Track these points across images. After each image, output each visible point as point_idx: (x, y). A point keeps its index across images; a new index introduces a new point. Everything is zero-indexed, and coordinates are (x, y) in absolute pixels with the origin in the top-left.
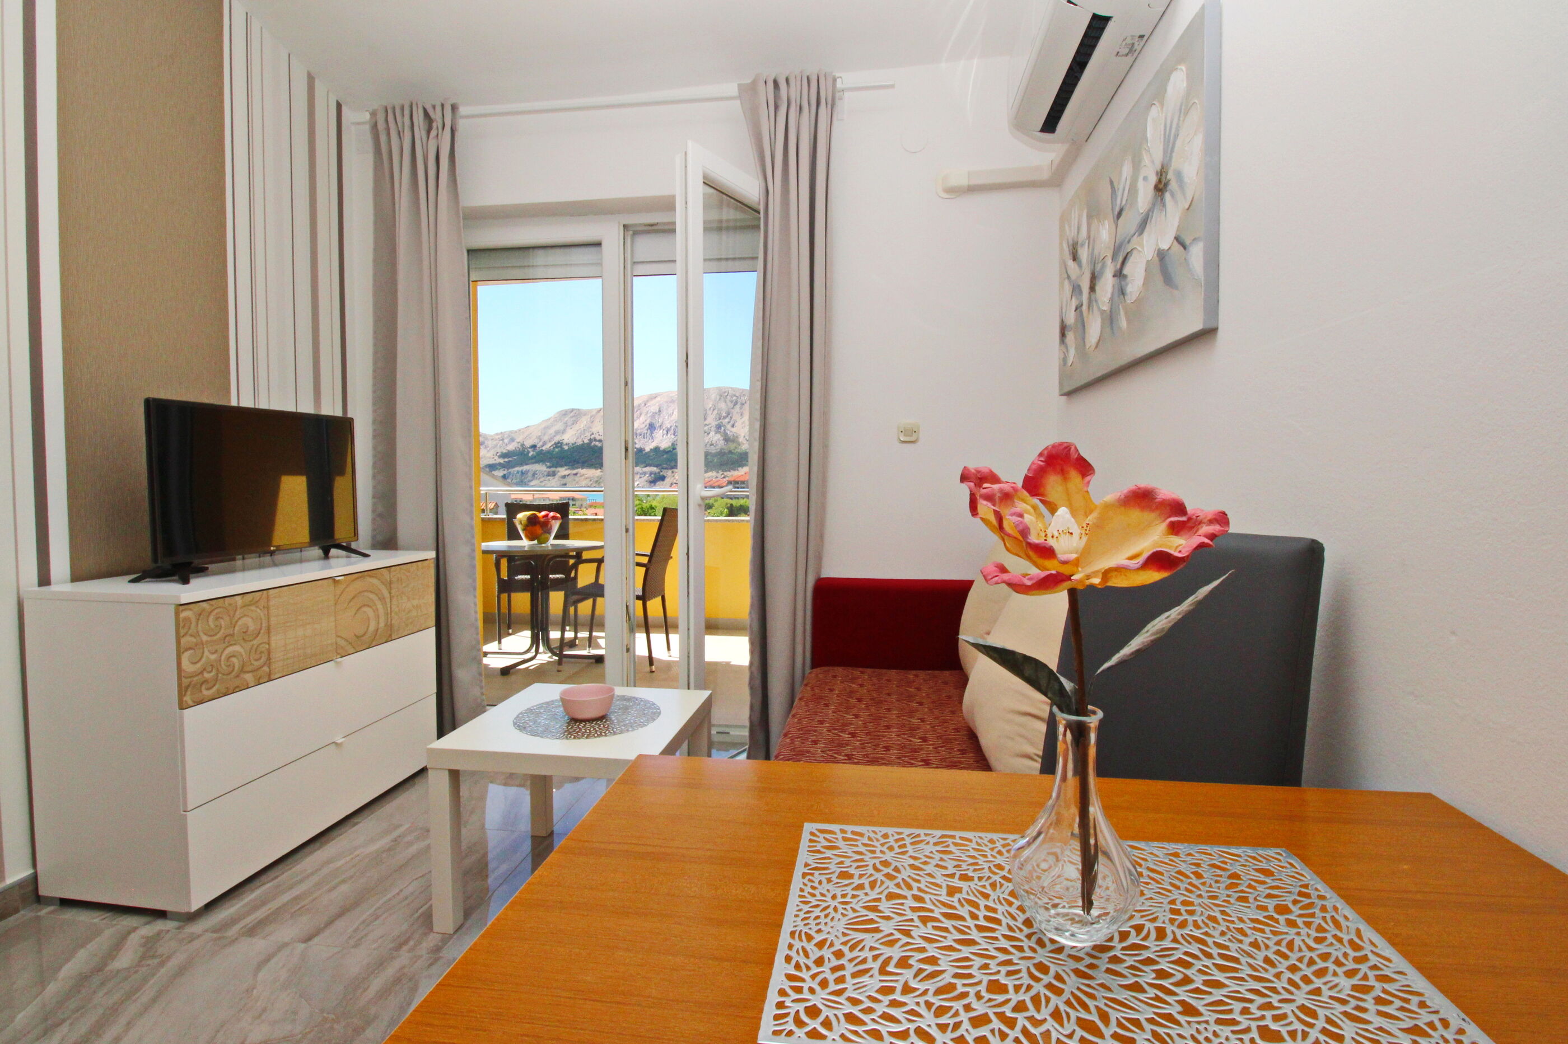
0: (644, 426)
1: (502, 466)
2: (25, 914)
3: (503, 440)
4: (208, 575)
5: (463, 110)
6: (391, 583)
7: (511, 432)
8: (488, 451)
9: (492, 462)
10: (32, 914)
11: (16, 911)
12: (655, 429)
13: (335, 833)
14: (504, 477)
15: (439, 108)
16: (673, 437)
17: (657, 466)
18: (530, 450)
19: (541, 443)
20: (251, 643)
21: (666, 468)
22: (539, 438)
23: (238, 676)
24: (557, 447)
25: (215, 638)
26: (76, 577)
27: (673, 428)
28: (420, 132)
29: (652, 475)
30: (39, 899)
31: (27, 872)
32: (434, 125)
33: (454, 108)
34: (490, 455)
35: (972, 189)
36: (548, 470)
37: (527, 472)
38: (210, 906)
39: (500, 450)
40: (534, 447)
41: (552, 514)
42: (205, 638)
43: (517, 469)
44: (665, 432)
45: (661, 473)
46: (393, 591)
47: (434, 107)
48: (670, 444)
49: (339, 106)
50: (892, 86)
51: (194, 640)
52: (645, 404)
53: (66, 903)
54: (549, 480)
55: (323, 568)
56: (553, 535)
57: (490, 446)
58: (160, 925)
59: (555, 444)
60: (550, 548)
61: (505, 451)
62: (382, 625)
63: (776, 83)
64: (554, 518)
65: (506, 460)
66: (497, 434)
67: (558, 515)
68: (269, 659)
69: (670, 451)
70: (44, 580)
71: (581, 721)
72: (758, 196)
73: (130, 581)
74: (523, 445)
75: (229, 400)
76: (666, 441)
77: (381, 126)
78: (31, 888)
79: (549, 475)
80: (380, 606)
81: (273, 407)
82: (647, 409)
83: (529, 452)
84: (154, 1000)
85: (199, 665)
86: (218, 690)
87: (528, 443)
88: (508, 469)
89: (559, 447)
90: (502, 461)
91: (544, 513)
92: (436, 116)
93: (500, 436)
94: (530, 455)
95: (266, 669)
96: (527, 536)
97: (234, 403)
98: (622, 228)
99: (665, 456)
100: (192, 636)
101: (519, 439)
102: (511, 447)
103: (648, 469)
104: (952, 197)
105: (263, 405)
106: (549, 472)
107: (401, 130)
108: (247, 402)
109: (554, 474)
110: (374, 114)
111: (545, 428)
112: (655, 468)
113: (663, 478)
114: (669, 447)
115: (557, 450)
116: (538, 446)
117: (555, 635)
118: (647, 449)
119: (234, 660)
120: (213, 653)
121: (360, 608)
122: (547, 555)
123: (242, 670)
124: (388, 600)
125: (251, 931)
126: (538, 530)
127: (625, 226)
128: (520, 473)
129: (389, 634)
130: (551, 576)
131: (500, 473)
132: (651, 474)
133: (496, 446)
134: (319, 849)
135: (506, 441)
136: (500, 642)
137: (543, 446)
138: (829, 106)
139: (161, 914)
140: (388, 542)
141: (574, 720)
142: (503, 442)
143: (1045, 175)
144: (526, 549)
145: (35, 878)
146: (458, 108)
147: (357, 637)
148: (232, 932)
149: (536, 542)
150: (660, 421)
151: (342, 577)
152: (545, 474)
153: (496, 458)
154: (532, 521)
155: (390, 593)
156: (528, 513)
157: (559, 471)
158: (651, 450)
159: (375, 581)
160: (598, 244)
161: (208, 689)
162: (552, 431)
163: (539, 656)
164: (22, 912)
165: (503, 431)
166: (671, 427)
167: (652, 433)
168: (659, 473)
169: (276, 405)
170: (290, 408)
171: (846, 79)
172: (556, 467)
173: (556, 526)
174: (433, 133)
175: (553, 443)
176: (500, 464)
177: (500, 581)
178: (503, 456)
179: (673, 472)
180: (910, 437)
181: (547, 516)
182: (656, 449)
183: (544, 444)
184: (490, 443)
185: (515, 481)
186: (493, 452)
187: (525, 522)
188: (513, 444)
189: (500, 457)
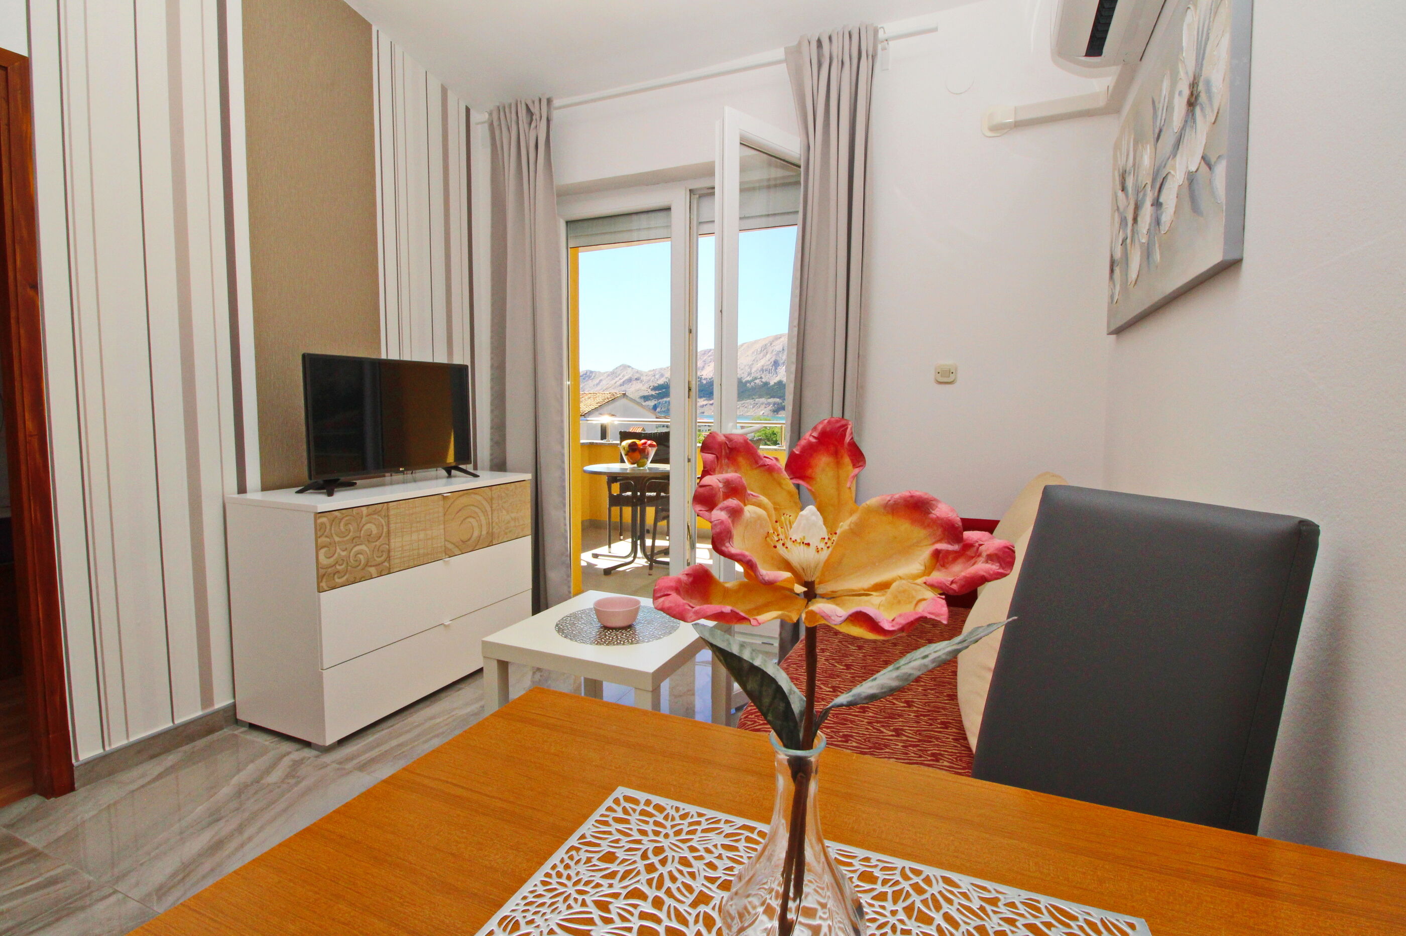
0: (770, 362)
2: (227, 731)
3: (654, 376)
4: (356, 489)
5: (556, 103)
6: (492, 499)
7: (661, 369)
8: (643, 385)
9: (646, 394)
10: (231, 732)
11: (221, 728)
13: (443, 695)
14: (655, 408)
15: (537, 103)
20: (375, 544)
23: (363, 569)
25: (347, 538)
26: (265, 488)
28: (523, 125)
30: (237, 722)
31: (229, 701)
32: (534, 117)
33: (549, 101)
34: (644, 388)
35: (1019, 125)
38: (342, 742)
39: (652, 384)
41: (649, 442)
42: (337, 539)
43: (665, 400)
46: (494, 506)
47: (533, 102)
49: (468, 110)
50: (935, 30)
51: (328, 540)
52: (771, 344)
53: (253, 727)
55: (446, 485)
56: (650, 460)
58: (307, 753)
60: (648, 471)
61: (656, 385)
62: (484, 533)
63: (819, 43)
64: (651, 445)
65: (657, 392)
66: (650, 371)
67: (654, 443)
68: (389, 557)
70: (242, 489)
71: (612, 629)
72: (799, 153)
73: (298, 492)
75: (380, 353)
77: (496, 124)
78: (231, 713)
80: (483, 518)
81: (414, 359)
84: (285, 810)
85: (332, 559)
86: (347, 579)
88: (658, 400)
90: (653, 393)
91: (643, 441)
92: (535, 110)
93: (652, 373)
95: (386, 564)
96: (629, 461)
97: (384, 356)
98: (688, 192)
100: (327, 537)
102: (661, 382)
103: (772, 400)
104: (998, 135)
105: (406, 357)
107: (509, 125)
108: (394, 356)
110: (491, 114)
112: (778, 399)
113: (784, 408)
117: (649, 542)
118: (772, 383)
119: (361, 557)
120: (344, 551)
121: (465, 519)
122: (645, 477)
123: (367, 565)
124: (490, 513)
125: (362, 768)
126: (637, 455)
127: (690, 191)
129: (490, 540)
130: (647, 494)
131: (651, 403)
132: (774, 404)
134: (428, 706)
135: (657, 376)
136: (610, 547)
138: (870, 57)
139: (307, 744)
140: (499, 465)
141: (606, 628)
142: (655, 378)
143: (1101, 103)
144: (628, 472)
145: (234, 706)
146: (552, 101)
147: (463, 542)
148: (349, 766)
149: (635, 465)
151: (449, 494)
153: (649, 390)
154: (633, 448)
155: (491, 507)
156: (629, 441)
158: (775, 383)
159: (478, 497)
160: (668, 209)
161: (339, 578)
163: (637, 560)
164: (225, 730)
167: (776, 369)
168: (781, 403)
169: (418, 357)
170: (429, 359)
171: (888, 29)
173: (652, 452)
174: (533, 125)
176: (652, 396)
177: (611, 496)
178: (655, 389)
180: (946, 378)
181: (645, 443)
184: (644, 378)
185: (663, 409)
186: (647, 386)
187: (627, 448)
188: (662, 379)
189: (652, 390)
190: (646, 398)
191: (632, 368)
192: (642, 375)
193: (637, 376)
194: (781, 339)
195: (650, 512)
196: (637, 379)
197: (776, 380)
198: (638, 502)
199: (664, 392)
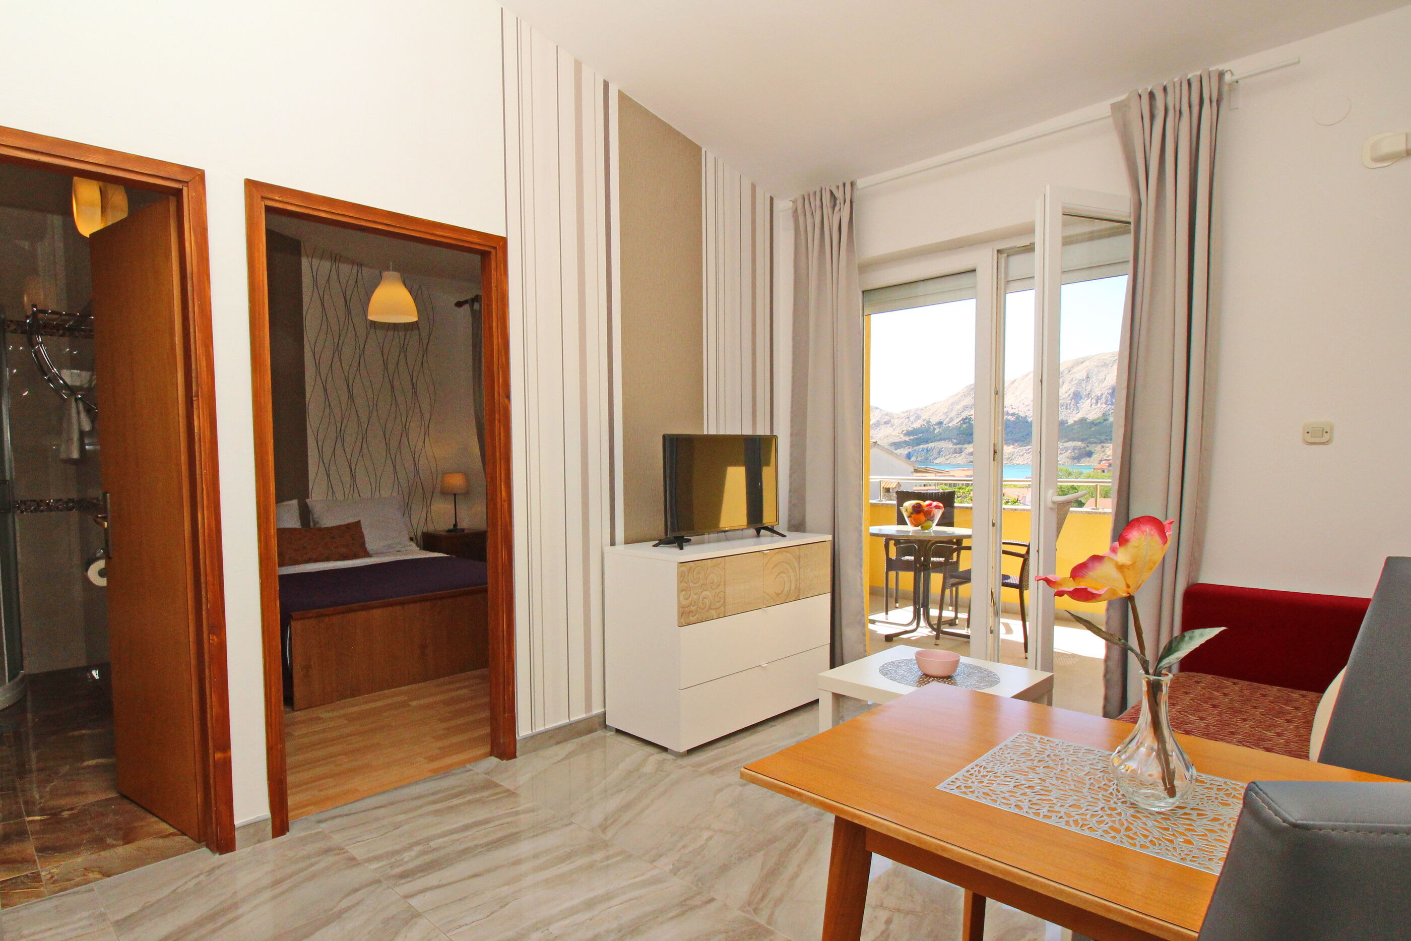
0: (1067, 395)
1: (906, 444)
3: (908, 418)
6: (799, 557)
7: (917, 410)
8: (894, 430)
9: (897, 440)
12: (1081, 398)
14: (909, 456)
16: (1104, 406)
17: (1082, 441)
18: (936, 427)
19: (947, 420)
20: (715, 591)
21: (1095, 443)
22: (946, 414)
23: (707, 611)
24: (964, 423)
25: (698, 584)
26: (627, 542)
27: (1104, 396)
29: (1076, 451)
31: (601, 710)
34: (896, 433)
36: (955, 447)
37: (933, 449)
39: (905, 429)
40: (940, 423)
41: (935, 503)
42: (691, 585)
43: (921, 446)
44: (1094, 401)
45: (1088, 449)
48: (1100, 415)
51: (686, 585)
52: (1070, 371)
54: (955, 457)
55: (756, 544)
56: (935, 522)
57: (896, 424)
58: (665, 756)
59: (963, 420)
60: (933, 535)
61: (910, 429)
62: (793, 587)
64: (937, 507)
65: (912, 437)
66: (904, 413)
67: (941, 505)
68: (724, 602)
69: (1100, 423)
70: (613, 543)
71: (933, 677)
73: (653, 546)
74: (928, 422)
76: (1094, 412)
79: (955, 452)
80: (792, 574)
82: (1072, 376)
83: (934, 429)
85: (688, 601)
86: (697, 618)
87: (934, 420)
88: (913, 447)
89: (967, 422)
90: (907, 439)
91: (928, 502)
93: (905, 414)
94: (936, 432)
95: (723, 608)
99: (1093, 429)
100: (685, 582)
101: (925, 416)
102: (917, 425)
103: (1071, 444)
106: (955, 449)
109: (961, 451)
111: (952, 404)
112: (1080, 443)
113: (1090, 454)
114: (1098, 419)
115: (964, 426)
116: (945, 423)
117: (934, 611)
118: (1071, 422)
119: (706, 600)
120: (695, 594)
121: (779, 574)
122: (930, 541)
123: (710, 608)
124: (797, 570)
126: (921, 517)
128: (925, 451)
129: (797, 595)
130: (932, 559)
131: (904, 451)
132: (1074, 449)
133: (902, 424)
135: (912, 419)
136: (887, 614)
137: (949, 423)
141: (926, 675)
142: (909, 421)
144: (911, 535)
147: (777, 595)
150: (1088, 388)
151: (768, 551)
152: (952, 451)
153: (902, 436)
154: (917, 510)
155: (799, 565)
156: (913, 502)
157: (966, 448)
158: (1075, 422)
161: (692, 616)
162: (959, 407)
165: (909, 410)
166: (1102, 395)
167: (1077, 403)
168: (1085, 448)
172: (963, 444)
173: (938, 514)
175: (960, 419)
176: (905, 441)
177: (888, 560)
178: (908, 434)
179: (1103, 447)
180: (1317, 438)
181: (930, 505)
182: (1083, 421)
183: (951, 420)
184: (896, 422)
185: (919, 459)
186: (898, 430)
187: (910, 510)
188: (919, 421)
189: (905, 435)
190: (897, 445)
191: (881, 410)
192: (893, 418)
193: (887, 418)
194: (1084, 364)
195: (936, 579)
196: (885, 423)
197: (1077, 417)
198: (922, 568)
199: (921, 437)
